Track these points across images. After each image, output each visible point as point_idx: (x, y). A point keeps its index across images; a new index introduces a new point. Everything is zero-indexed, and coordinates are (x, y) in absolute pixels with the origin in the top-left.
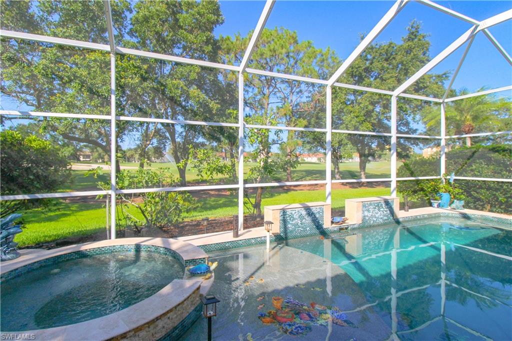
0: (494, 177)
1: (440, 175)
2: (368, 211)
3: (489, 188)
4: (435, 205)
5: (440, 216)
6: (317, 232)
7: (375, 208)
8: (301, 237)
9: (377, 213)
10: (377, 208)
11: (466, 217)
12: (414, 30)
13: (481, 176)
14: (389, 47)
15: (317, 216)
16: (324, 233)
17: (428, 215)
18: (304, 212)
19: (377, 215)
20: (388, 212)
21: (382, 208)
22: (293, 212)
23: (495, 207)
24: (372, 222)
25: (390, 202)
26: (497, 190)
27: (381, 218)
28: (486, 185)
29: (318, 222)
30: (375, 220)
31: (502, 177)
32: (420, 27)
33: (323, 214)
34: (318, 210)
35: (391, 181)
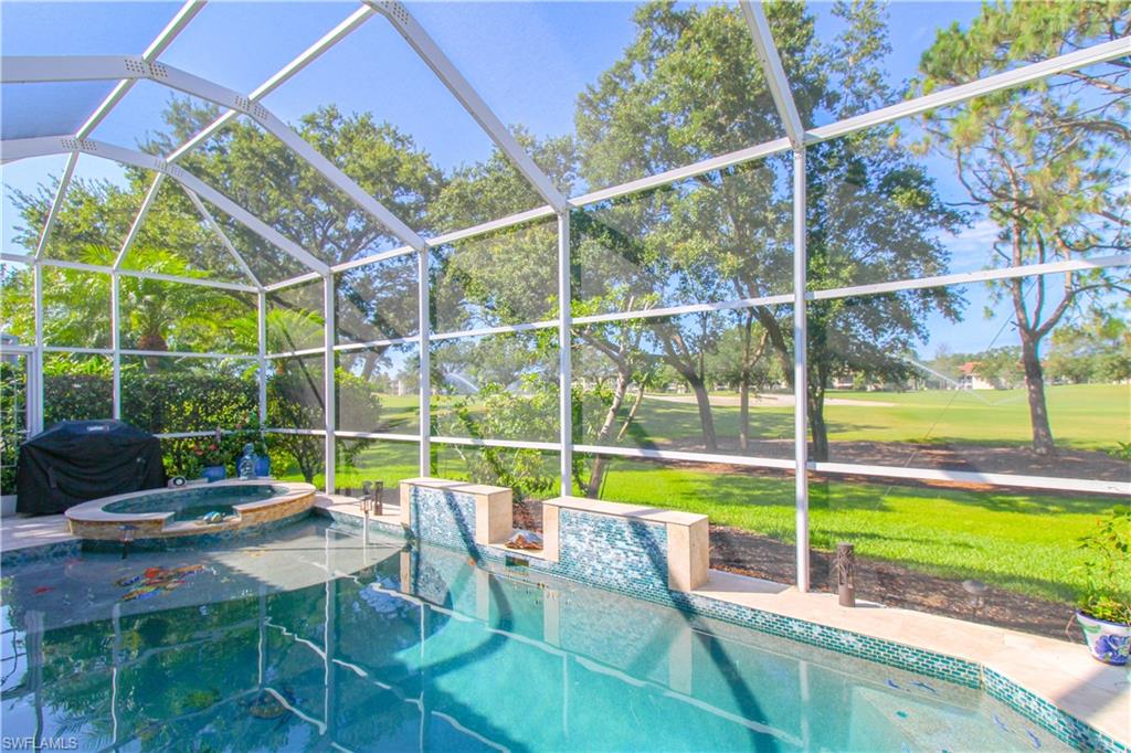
2: (578, 535)
6: (464, 546)
7: (598, 534)
9: (606, 551)
10: (604, 535)
15: (465, 513)
16: (475, 554)
19: (606, 558)
20: (645, 558)
21: (623, 539)
22: (428, 494)
24: (590, 571)
25: (651, 529)
27: (620, 571)
29: (466, 527)
30: (599, 567)
33: (474, 511)
34: (466, 501)
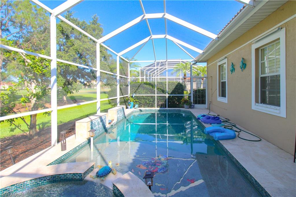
0: (145, 94)
1: (128, 94)
3: (144, 99)
4: (129, 108)
5: (133, 112)
6: (104, 130)
8: (99, 136)
11: (141, 111)
12: (95, 19)
13: (141, 94)
14: (83, 23)
15: (104, 121)
16: (106, 130)
17: (131, 112)
18: (99, 120)
20: (123, 113)
23: (145, 106)
26: (146, 99)
28: (143, 98)
29: (104, 125)
30: (120, 118)
31: (148, 94)
32: (98, 20)
33: (106, 119)
34: (104, 117)
35: (117, 98)
